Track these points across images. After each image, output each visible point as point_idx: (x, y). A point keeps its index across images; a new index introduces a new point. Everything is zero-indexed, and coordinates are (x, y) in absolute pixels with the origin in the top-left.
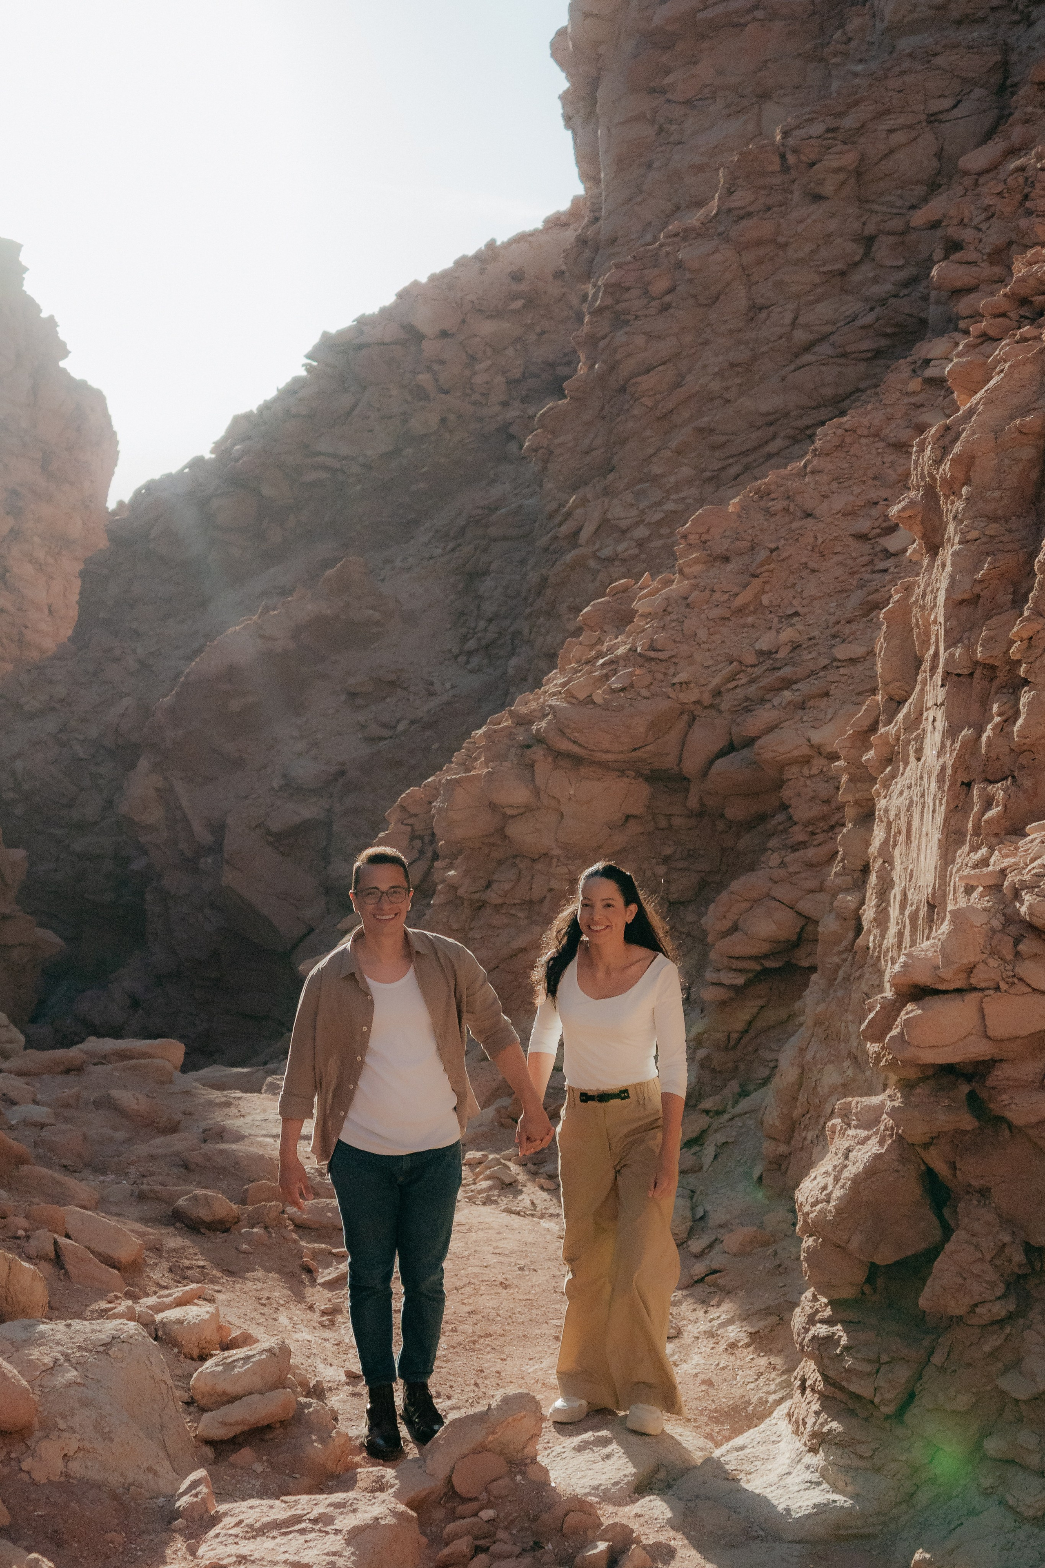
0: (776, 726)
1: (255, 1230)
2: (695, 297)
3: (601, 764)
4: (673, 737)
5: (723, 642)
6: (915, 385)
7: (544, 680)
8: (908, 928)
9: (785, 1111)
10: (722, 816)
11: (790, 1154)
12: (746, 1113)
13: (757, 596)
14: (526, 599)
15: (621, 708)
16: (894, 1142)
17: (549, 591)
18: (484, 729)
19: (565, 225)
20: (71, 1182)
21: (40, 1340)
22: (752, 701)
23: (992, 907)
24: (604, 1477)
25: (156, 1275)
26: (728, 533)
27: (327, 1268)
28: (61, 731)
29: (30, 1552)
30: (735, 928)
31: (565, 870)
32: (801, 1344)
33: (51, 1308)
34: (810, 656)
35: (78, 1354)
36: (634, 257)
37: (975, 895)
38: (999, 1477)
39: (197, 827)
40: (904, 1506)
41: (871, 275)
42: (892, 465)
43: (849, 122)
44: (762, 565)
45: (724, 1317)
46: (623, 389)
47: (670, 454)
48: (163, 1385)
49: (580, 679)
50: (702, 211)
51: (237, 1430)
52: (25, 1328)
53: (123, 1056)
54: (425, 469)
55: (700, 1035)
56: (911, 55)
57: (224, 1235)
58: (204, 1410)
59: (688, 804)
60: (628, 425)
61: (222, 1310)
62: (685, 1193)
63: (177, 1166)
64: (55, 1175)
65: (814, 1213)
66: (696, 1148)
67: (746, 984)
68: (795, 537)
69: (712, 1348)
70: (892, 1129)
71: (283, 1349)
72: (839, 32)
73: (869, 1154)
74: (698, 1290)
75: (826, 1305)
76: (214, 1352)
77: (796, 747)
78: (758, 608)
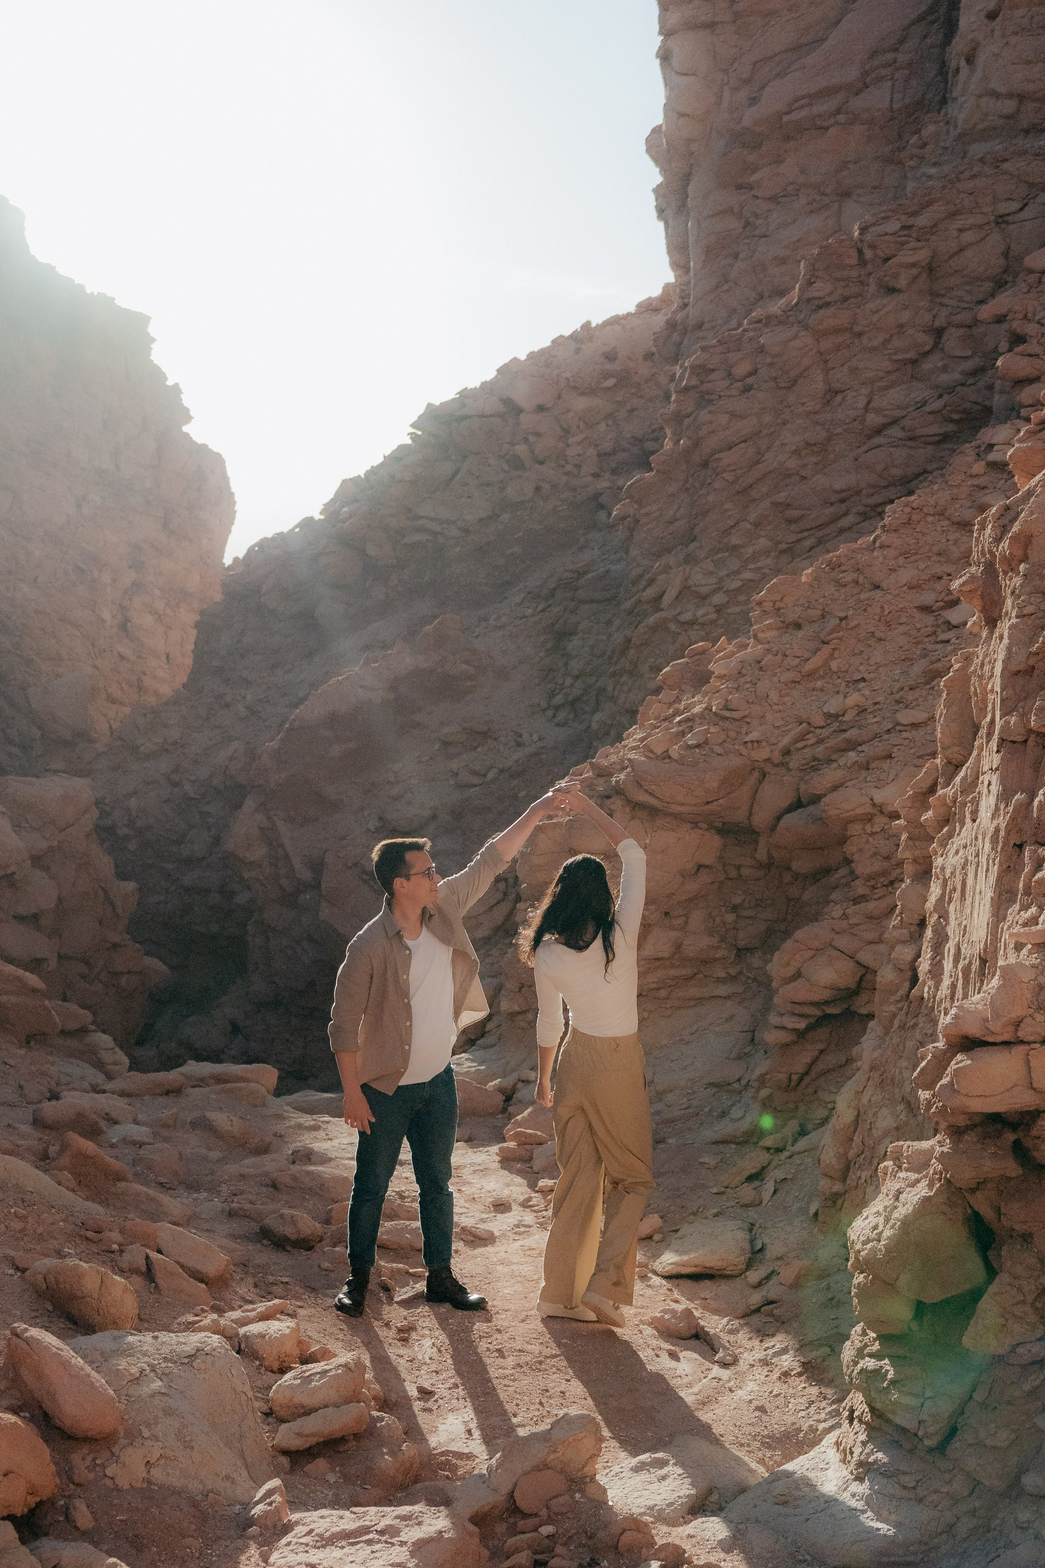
0: (841, 785)
1: (337, 1249)
2: (776, 379)
3: (677, 816)
4: (745, 792)
5: (794, 704)
6: (979, 467)
7: (625, 735)
8: (960, 981)
9: (841, 1150)
10: (789, 868)
11: (846, 1191)
12: (805, 1151)
13: (826, 663)
14: (610, 658)
15: (694, 764)
16: (942, 1185)
17: (632, 651)
19: (656, 310)
20: (165, 1199)
21: (128, 1352)
22: (819, 760)
23: (1040, 964)
24: (659, 1498)
26: (801, 602)
27: (403, 1287)
28: (173, 772)
29: (111, 1556)
30: (798, 975)
32: (851, 1376)
33: (141, 1319)
34: (875, 720)
35: (163, 1365)
36: (719, 341)
37: (1025, 951)
38: (1036, 1511)
39: (297, 864)
40: (944, 1536)
41: (940, 364)
42: (957, 542)
43: (922, 221)
44: (830, 633)
45: (778, 1346)
46: (705, 464)
47: (749, 526)
48: (244, 1396)
50: (784, 300)
51: (313, 1441)
52: (115, 1339)
53: (220, 1079)
54: (521, 534)
55: (763, 1076)
56: (982, 160)
57: (308, 1253)
58: (282, 1421)
59: (758, 856)
60: (711, 498)
61: (303, 1325)
62: (746, 1226)
63: (267, 1186)
64: (151, 1192)
65: (866, 1252)
66: (757, 1183)
67: (810, 1028)
68: (864, 607)
69: (767, 1376)
70: (941, 1173)
71: (359, 1364)
72: (916, 137)
73: (919, 1196)
74: (755, 1319)
75: (875, 1340)
76: (294, 1365)
77: (861, 805)
78: (828, 673)
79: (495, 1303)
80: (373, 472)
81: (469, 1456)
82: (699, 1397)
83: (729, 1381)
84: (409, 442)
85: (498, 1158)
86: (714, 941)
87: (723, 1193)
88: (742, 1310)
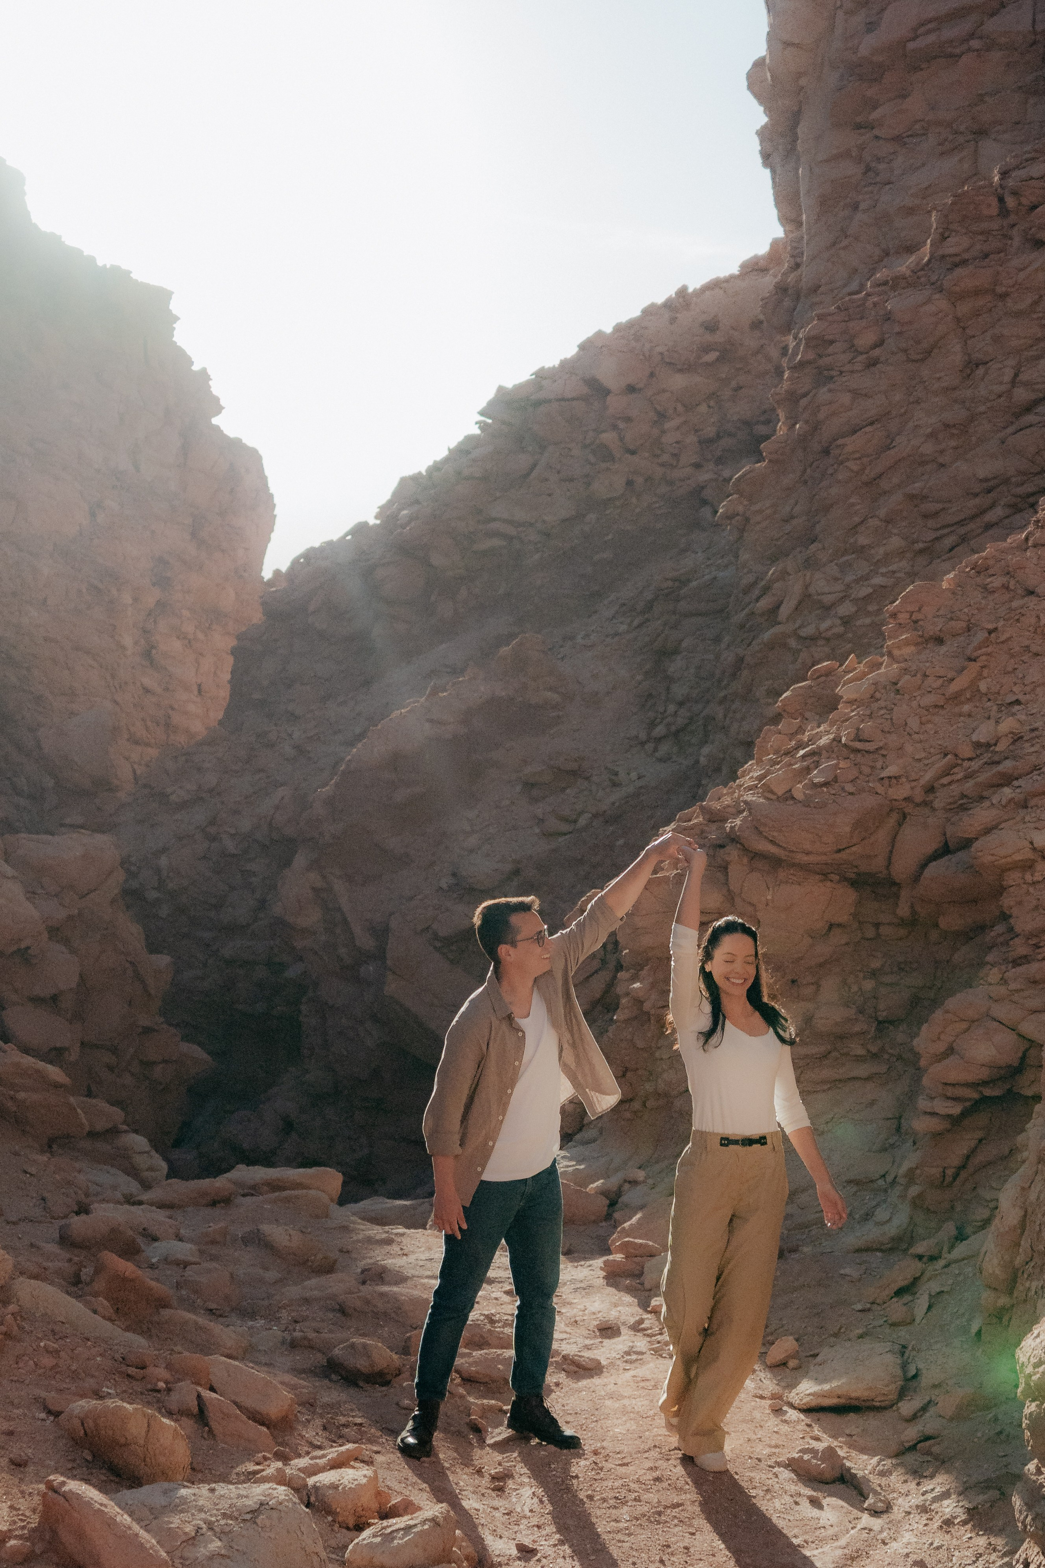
0: (995, 827)
2: (904, 351)
3: (804, 867)
4: (882, 836)
5: (936, 732)
7: (739, 773)
9: (1007, 1257)
10: (936, 926)
11: (1013, 1306)
12: (963, 1259)
13: (974, 683)
14: (720, 681)
15: (825, 804)
17: (745, 673)
19: (765, 271)
20: (216, 1327)
21: (181, 1507)
22: (970, 798)
25: (309, 1434)
26: (941, 612)
27: (496, 1427)
28: (210, 824)
30: (950, 1051)
32: (1023, 1522)
33: (193, 1469)
34: (1033, 749)
35: (222, 1522)
36: (839, 308)
39: (357, 930)
44: (977, 648)
45: (938, 1489)
46: (826, 452)
47: (879, 523)
48: (316, 1557)
49: (779, 772)
50: (914, 258)
52: (165, 1492)
53: (275, 1186)
54: (610, 537)
55: (911, 1171)
57: (384, 1388)
59: (899, 912)
60: (834, 491)
61: (382, 1473)
62: (897, 1347)
63: (334, 1310)
64: (201, 1321)
65: (1038, 1376)
66: (907, 1298)
67: (964, 1114)
68: (1017, 617)
69: (926, 1525)
71: (446, 1519)
74: (910, 1458)
76: (372, 1521)
77: (1019, 850)
78: (976, 694)
79: (605, 1444)
80: (436, 467)
82: (846, 1551)
83: (881, 1532)
84: (478, 432)
85: (603, 1274)
86: (852, 1012)
87: (869, 1310)
88: (894, 1447)
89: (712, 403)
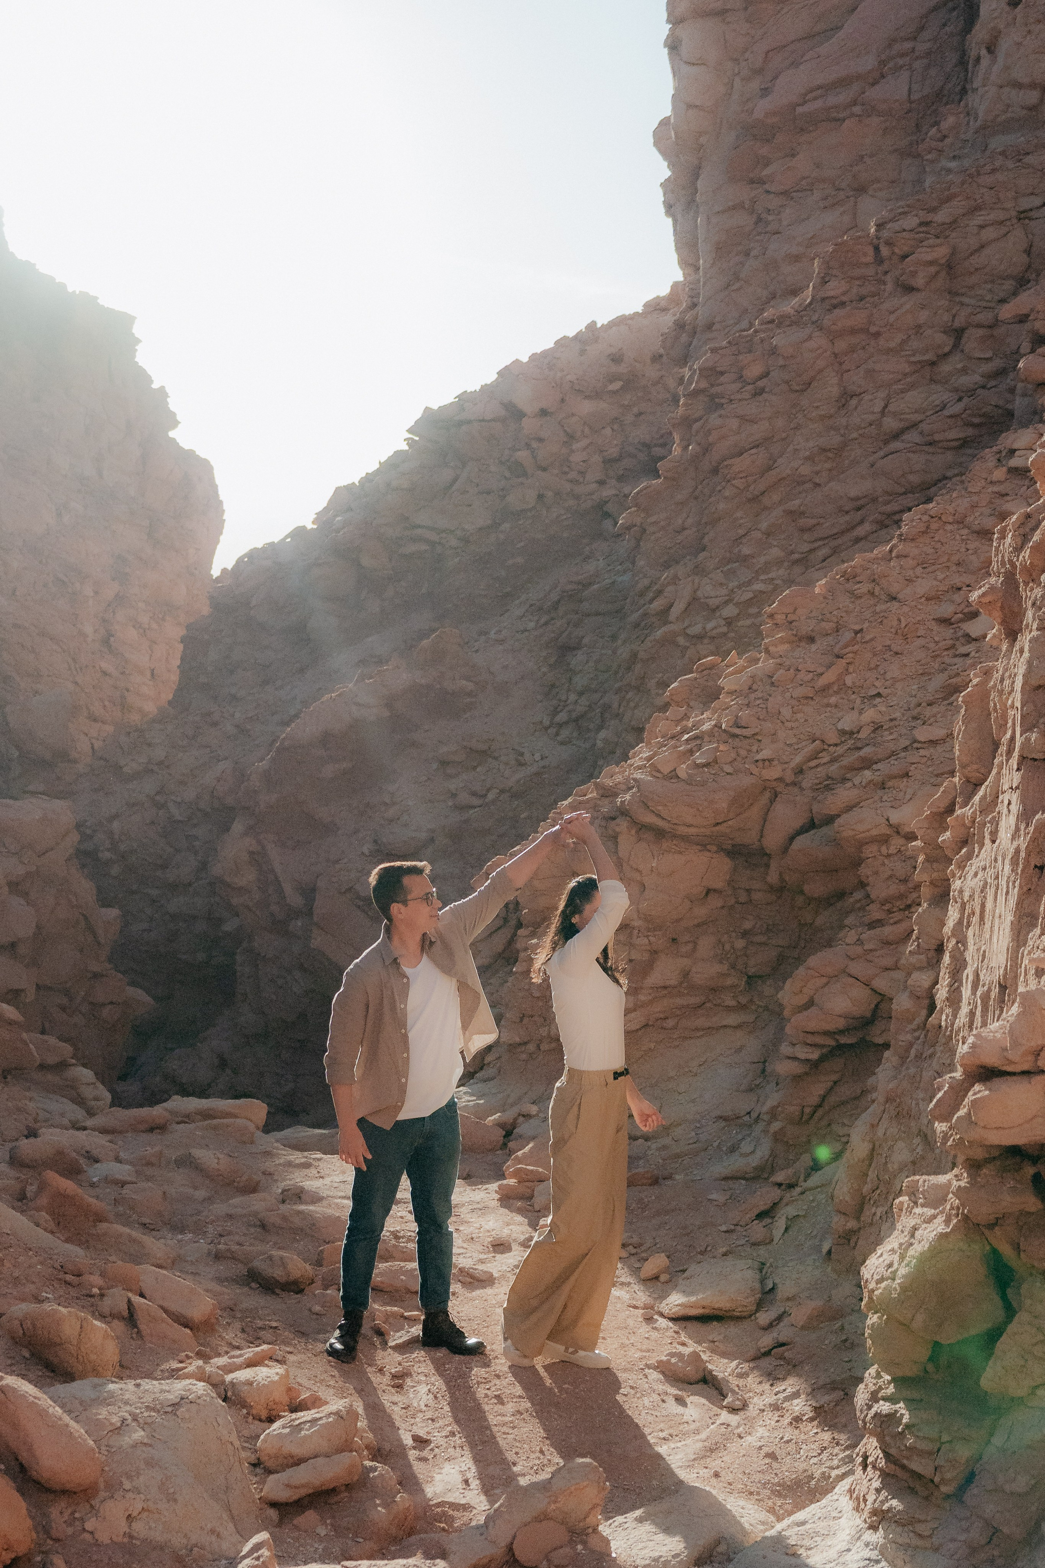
0: (858, 805)
1: (329, 1292)
2: (787, 382)
3: (685, 838)
4: (755, 812)
5: (806, 720)
6: (999, 474)
7: (630, 754)
8: (979, 1009)
9: (855, 1186)
10: (802, 892)
11: (860, 1228)
12: (817, 1187)
13: (840, 677)
14: (616, 673)
15: (703, 784)
16: (960, 1221)
17: (638, 667)
18: (570, 800)
19: (664, 310)
20: (148, 1240)
21: (108, 1400)
22: (833, 779)
24: (665, 1549)
26: (813, 614)
27: (398, 1331)
28: (158, 793)
30: (810, 1003)
31: (646, 941)
32: (864, 1421)
33: (121, 1366)
34: (891, 737)
35: (146, 1414)
36: (729, 342)
39: (288, 889)
41: (959, 366)
42: (975, 552)
43: (941, 216)
44: (846, 646)
45: (789, 1390)
46: (715, 471)
47: (760, 536)
48: (230, 1445)
49: (665, 753)
50: (797, 299)
51: (303, 1492)
52: (95, 1386)
53: (207, 1115)
54: (522, 544)
55: (774, 1109)
56: (1003, 153)
57: (299, 1296)
58: (269, 1472)
59: (769, 879)
60: (721, 506)
61: (293, 1371)
62: (756, 1265)
63: (255, 1226)
64: (134, 1234)
65: (880, 1291)
66: (767, 1221)
67: (822, 1059)
68: (880, 620)
69: (778, 1421)
70: (958, 1208)
71: (352, 1414)
72: (934, 129)
73: (935, 1233)
74: (765, 1362)
75: (889, 1383)
76: (283, 1414)
77: (876, 826)
78: (843, 688)
79: (494, 1347)
80: (367, 479)
81: (466, 1507)
82: (706, 1444)
83: (738, 1427)
84: (406, 448)
85: (497, 1196)
86: (724, 968)
87: (733, 1231)
88: (752, 1353)
89: (615, 427)
